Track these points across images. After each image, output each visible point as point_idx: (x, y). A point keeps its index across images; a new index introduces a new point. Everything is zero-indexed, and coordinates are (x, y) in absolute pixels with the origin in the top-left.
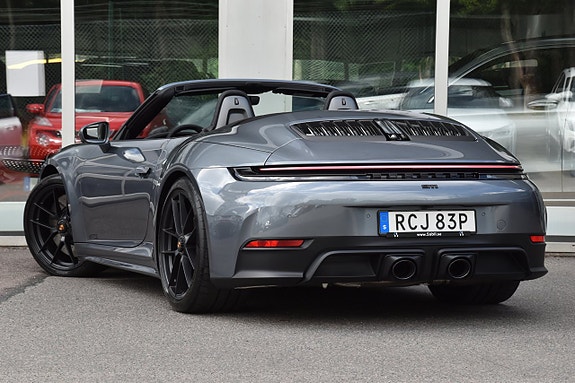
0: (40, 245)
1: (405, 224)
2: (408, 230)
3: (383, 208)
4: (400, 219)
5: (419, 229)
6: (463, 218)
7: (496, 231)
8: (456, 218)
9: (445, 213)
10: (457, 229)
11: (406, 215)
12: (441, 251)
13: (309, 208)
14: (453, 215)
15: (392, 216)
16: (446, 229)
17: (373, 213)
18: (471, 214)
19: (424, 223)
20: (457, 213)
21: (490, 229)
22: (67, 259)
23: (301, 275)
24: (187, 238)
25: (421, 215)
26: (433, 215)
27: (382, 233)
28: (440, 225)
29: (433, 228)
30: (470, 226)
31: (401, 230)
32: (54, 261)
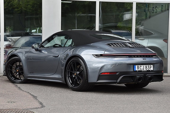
1: (139, 68)
2: (140, 70)
3: (134, 65)
4: (138, 67)
5: (142, 70)
7: (156, 70)
8: (149, 67)
9: (147, 66)
10: (150, 69)
11: (139, 66)
12: (147, 75)
15: (136, 66)
16: (147, 69)
17: (132, 66)
18: (152, 66)
19: (143, 68)
20: (149, 65)
23: (116, 81)
25: (142, 66)
26: (145, 66)
27: (135, 70)
28: (146, 68)
29: (145, 69)
30: (152, 69)
31: (138, 70)
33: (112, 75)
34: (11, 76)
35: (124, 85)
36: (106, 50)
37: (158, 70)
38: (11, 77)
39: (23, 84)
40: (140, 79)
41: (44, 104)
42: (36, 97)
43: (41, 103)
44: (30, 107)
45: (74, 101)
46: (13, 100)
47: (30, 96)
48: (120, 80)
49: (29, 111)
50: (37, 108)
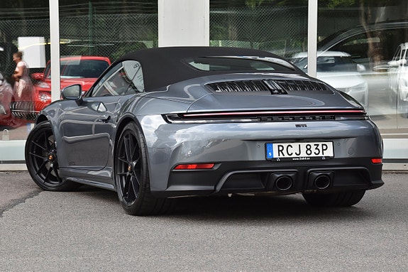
0: (36, 169)
1: (285, 151)
2: (286, 156)
3: (269, 141)
4: (281, 148)
5: (294, 155)
6: (325, 147)
7: (348, 156)
8: (320, 147)
9: (312, 144)
10: (321, 155)
11: (285, 145)
12: (309, 171)
13: (217, 141)
14: (318, 145)
15: (275, 146)
16: (313, 155)
17: (262, 144)
18: (330, 145)
19: (297, 151)
20: (320, 144)
21: (344, 154)
22: (55, 179)
23: (212, 188)
24: (134, 163)
25: (295, 145)
26: (303, 145)
27: (268, 158)
28: (309, 152)
29: (303, 154)
30: (329, 153)
31: (281, 156)
32: (46, 181)
34: (38, 169)
37: (352, 156)
38: (39, 173)
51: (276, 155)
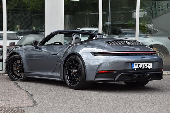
1: (138, 66)
2: (138, 68)
3: (133, 63)
5: (140, 68)
6: (149, 65)
8: (148, 65)
10: (148, 68)
11: (138, 64)
12: (146, 73)
14: (147, 64)
15: (135, 64)
16: (146, 68)
17: (130, 64)
18: (151, 64)
19: (142, 66)
20: (148, 64)
21: (155, 68)
23: (113, 79)
25: (141, 64)
26: (143, 64)
27: (133, 69)
28: (145, 67)
29: (143, 67)
30: (151, 67)
33: (110, 73)
35: (124, 83)
36: (104, 48)
37: (158, 68)
39: (23, 82)
40: (138, 77)
41: (38, 102)
42: (32, 95)
43: (34, 102)
44: (22, 105)
45: (69, 99)
46: (7, 99)
47: (26, 94)
48: (118, 79)
49: (20, 109)
50: (29, 107)
51: (135, 68)
